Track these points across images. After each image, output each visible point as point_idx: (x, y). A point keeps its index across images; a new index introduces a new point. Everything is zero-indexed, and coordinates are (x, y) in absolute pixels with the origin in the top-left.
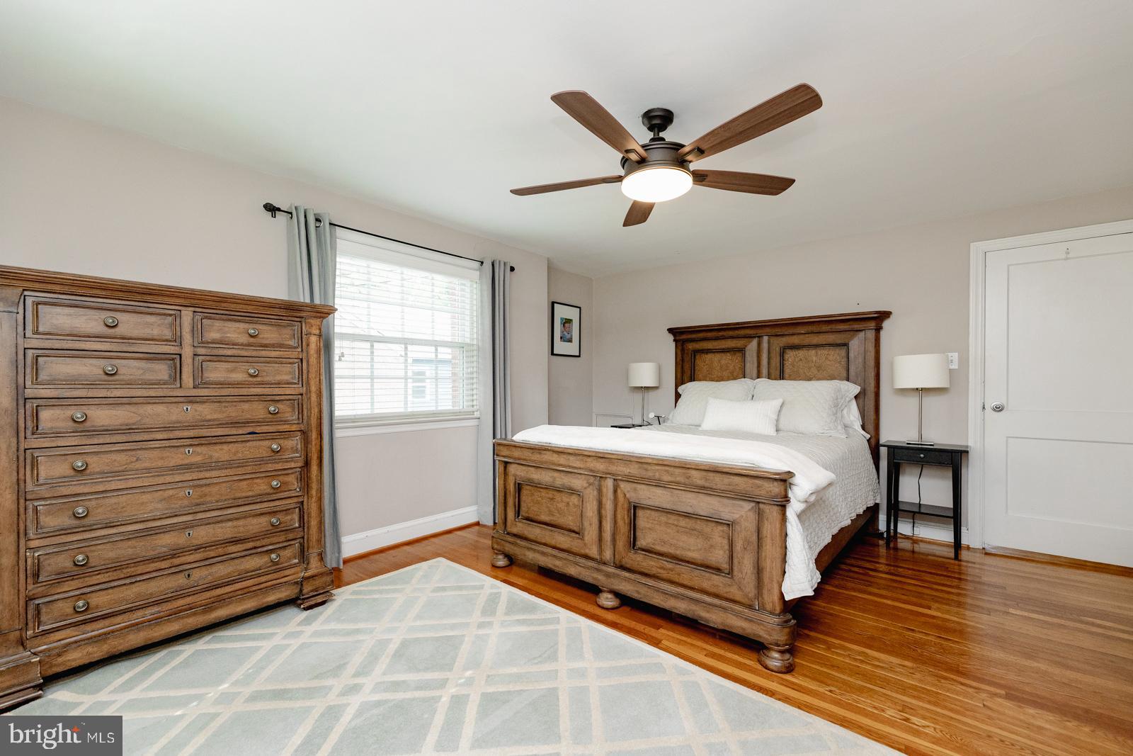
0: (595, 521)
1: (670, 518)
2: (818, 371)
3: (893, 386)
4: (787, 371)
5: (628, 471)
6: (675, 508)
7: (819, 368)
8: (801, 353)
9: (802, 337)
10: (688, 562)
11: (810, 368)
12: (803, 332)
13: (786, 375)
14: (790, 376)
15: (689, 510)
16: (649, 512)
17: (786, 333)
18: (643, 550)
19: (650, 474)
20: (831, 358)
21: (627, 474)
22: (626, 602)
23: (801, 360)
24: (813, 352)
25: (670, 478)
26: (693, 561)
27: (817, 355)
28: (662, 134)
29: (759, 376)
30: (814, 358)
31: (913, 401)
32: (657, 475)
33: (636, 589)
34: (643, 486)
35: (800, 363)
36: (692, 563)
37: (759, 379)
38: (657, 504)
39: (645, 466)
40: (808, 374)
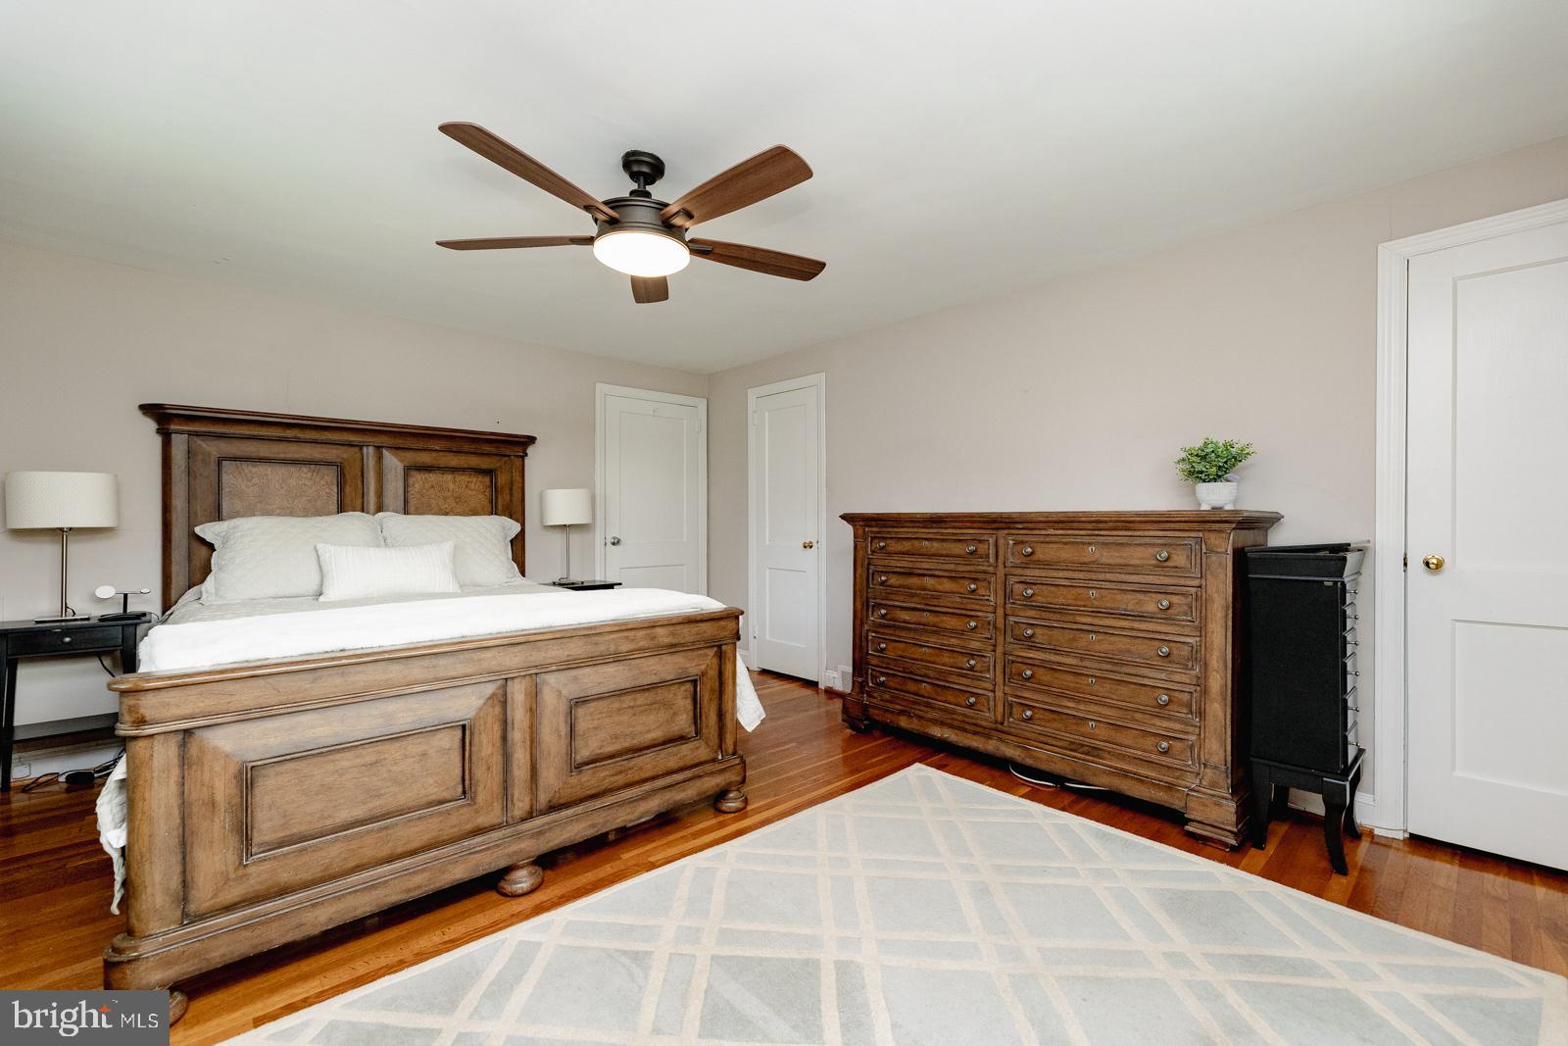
0: (497, 760)
1: (624, 701)
2: (457, 503)
3: (542, 522)
4: (413, 503)
5: (567, 653)
6: (638, 683)
7: (458, 499)
8: (433, 477)
9: (434, 454)
10: (648, 748)
11: (445, 499)
12: (437, 448)
13: (412, 508)
14: (417, 508)
15: (655, 679)
16: (593, 704)
17: (413, 446)
18: (587, 764)
19: (602, 648)
20: (472, 486)
21: (565, 659)
22: (549, 862)
23: (433, 487)
24: (449, 477)
25: (632, 646)
26: (653, 743)
27: (454, 482)
28: (648, 188)
29: (380, 508)
30: (451, 486)
31: (558, 538)
32: (612, 648)
33: (589, 823)
34: (587, 670)
35: (431, 491)
36: (654, 746)
37: (380, 514)
38: (612, 687)
39: (596, 639)
40: (443, 507)
